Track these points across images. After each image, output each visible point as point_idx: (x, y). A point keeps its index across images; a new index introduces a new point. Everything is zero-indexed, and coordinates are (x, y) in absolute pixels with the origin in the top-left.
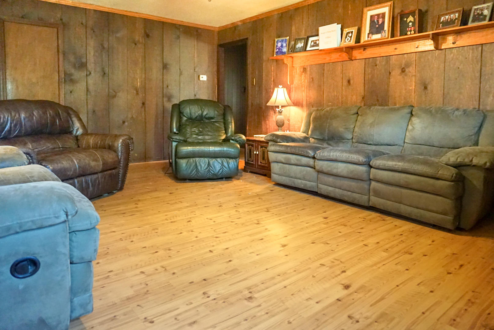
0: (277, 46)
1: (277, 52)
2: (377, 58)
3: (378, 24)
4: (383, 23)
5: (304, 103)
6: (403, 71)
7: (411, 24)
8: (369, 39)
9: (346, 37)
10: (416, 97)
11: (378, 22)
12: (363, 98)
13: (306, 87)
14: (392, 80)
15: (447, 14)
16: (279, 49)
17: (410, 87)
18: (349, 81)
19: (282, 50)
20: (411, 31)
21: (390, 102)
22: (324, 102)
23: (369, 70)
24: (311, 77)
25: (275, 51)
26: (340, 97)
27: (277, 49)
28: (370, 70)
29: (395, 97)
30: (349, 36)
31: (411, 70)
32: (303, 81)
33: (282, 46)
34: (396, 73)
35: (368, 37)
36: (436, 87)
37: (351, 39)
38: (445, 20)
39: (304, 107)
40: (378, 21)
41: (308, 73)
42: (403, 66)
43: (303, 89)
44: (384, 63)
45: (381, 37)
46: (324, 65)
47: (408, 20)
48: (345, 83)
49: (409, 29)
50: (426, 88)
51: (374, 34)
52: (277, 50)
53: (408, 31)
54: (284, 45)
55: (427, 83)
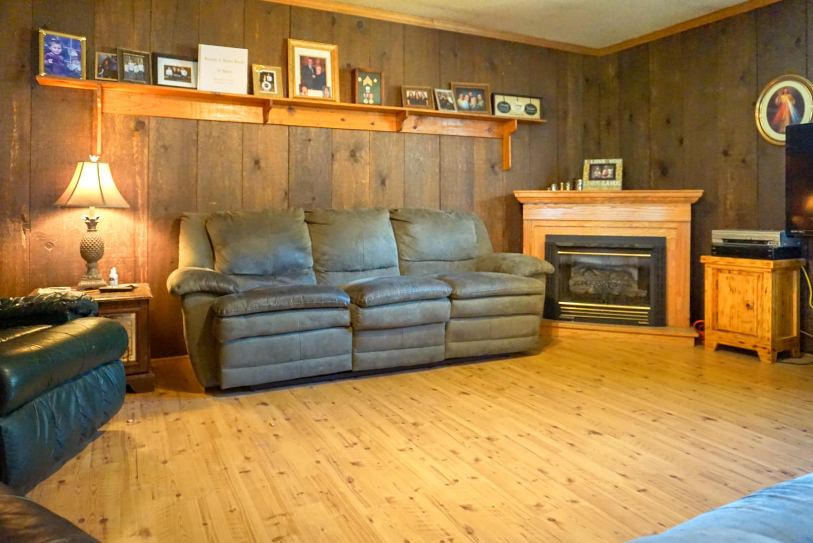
0: (47, 50)
1: (49, 68)
2: (311, 129)
3: (315, 74)
4: (324, 74)
5: (140, 202)
6: (353, 154)
7: (368, 88)
8: (303, 94)
9: (262, 81)
10: (371, 195)
11: (315, 72)
12: (286, 194)
13: (145, 164)
14: (336, 166)
15: (413, 89)
16: (55, 59)
17: (363, 180)
18: (257, 162)
19: (66, 64)
20: (369, 99)
21: (333, 202)
22: (199, 199)
23: (296, 147)
24: (161, 143)
25: (42, 62)
26: (238, 192)
27: (48, 58)
28: (299, 146)
29: (342, 195)
30: (267, 80)
31: (365, 155)
32: (135, 149)
33: (65, 54)
34: (343, 155)
35: (301, 91)
36: (395, 182)
37: (273, 87)
38: (412, 96)
39: (141, 212)
40: (315, 69)
41: (152, 133)
42: (352, 148)
43: (137, 168)
44: (323, 139)
45: (324, 97)
46: (198, 124)
47: (365, 82)
48: (249, 163)
49: (366, 95)
50: (383, 183)
51: (310, 88)
52: (50, 61)
53: (364, 98)
54: (74, 53)
55: (384, 175)
